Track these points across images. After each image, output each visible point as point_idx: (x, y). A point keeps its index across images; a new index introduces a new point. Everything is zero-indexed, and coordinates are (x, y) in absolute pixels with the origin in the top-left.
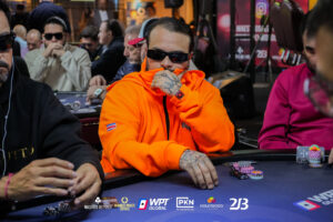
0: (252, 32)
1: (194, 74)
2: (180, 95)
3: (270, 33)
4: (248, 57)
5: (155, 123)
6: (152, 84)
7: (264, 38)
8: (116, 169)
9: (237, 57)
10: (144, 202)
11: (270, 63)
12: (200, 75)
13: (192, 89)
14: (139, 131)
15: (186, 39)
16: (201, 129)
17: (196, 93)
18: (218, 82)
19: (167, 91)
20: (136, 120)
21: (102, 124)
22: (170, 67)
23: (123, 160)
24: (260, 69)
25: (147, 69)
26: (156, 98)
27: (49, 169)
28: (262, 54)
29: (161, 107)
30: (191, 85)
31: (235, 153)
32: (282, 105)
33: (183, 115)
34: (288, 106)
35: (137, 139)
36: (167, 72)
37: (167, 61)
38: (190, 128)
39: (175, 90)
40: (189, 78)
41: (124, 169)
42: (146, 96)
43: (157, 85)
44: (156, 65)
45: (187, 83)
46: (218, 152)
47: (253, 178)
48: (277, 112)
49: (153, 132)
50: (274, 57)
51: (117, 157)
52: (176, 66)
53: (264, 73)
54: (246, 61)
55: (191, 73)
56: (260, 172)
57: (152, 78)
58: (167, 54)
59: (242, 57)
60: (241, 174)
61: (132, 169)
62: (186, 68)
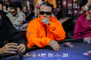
0: (73, 6)
1: (54, 18)
2: (49, 24)
3: (78, 6)
4: (72, 13)
5: (43, 32)
6: (41, 21)
7: (76, 7)
8: (32, 46)
9: (68, 13)
10: (39, 54)
11: (78, 14)
12: (55, 18)
13: (53, 22)
14: (38, 35)
15: (51, 8)
16: (55, 34)
17: (54, 23)
18: (62, 20)
19: (45, 23)
20: (37, 32)
21: (27, 33)
22: (46, 16)
23: (33, 43)
24: (75, 16)
25: (40, 17)
26: (42, 25)
27: (10, 46)
28: (76, 12)
29: (44, 28)
30: (53, 21)
31: (66, 40)
32: (79, 27)
33: (50, 30)
34: (81, 27)
35: (37, 37)
36: (45, 18)
37: (45, 15)
38: (52, 34)
39: (48, 23)
40: (52, 19)
41: (33, 46)
42: (39, 25)
43: (42, 22)
44: (42, 16)
45: (51, 21)
46: (61, 40)
47: (71, 47)
48: (78, 29)
49: (42, 35)
50: (79, 13)
51: (32, 42)
52: (48, 16)
53: (76, 17)
54: (71, 14)
55: (52, 18)
56: (73, 45)
57: (41, 19)
58: (45, 13)
59: (70, 13)
60: (67, 46)
61: (36, 46)
62: (51, 17)
